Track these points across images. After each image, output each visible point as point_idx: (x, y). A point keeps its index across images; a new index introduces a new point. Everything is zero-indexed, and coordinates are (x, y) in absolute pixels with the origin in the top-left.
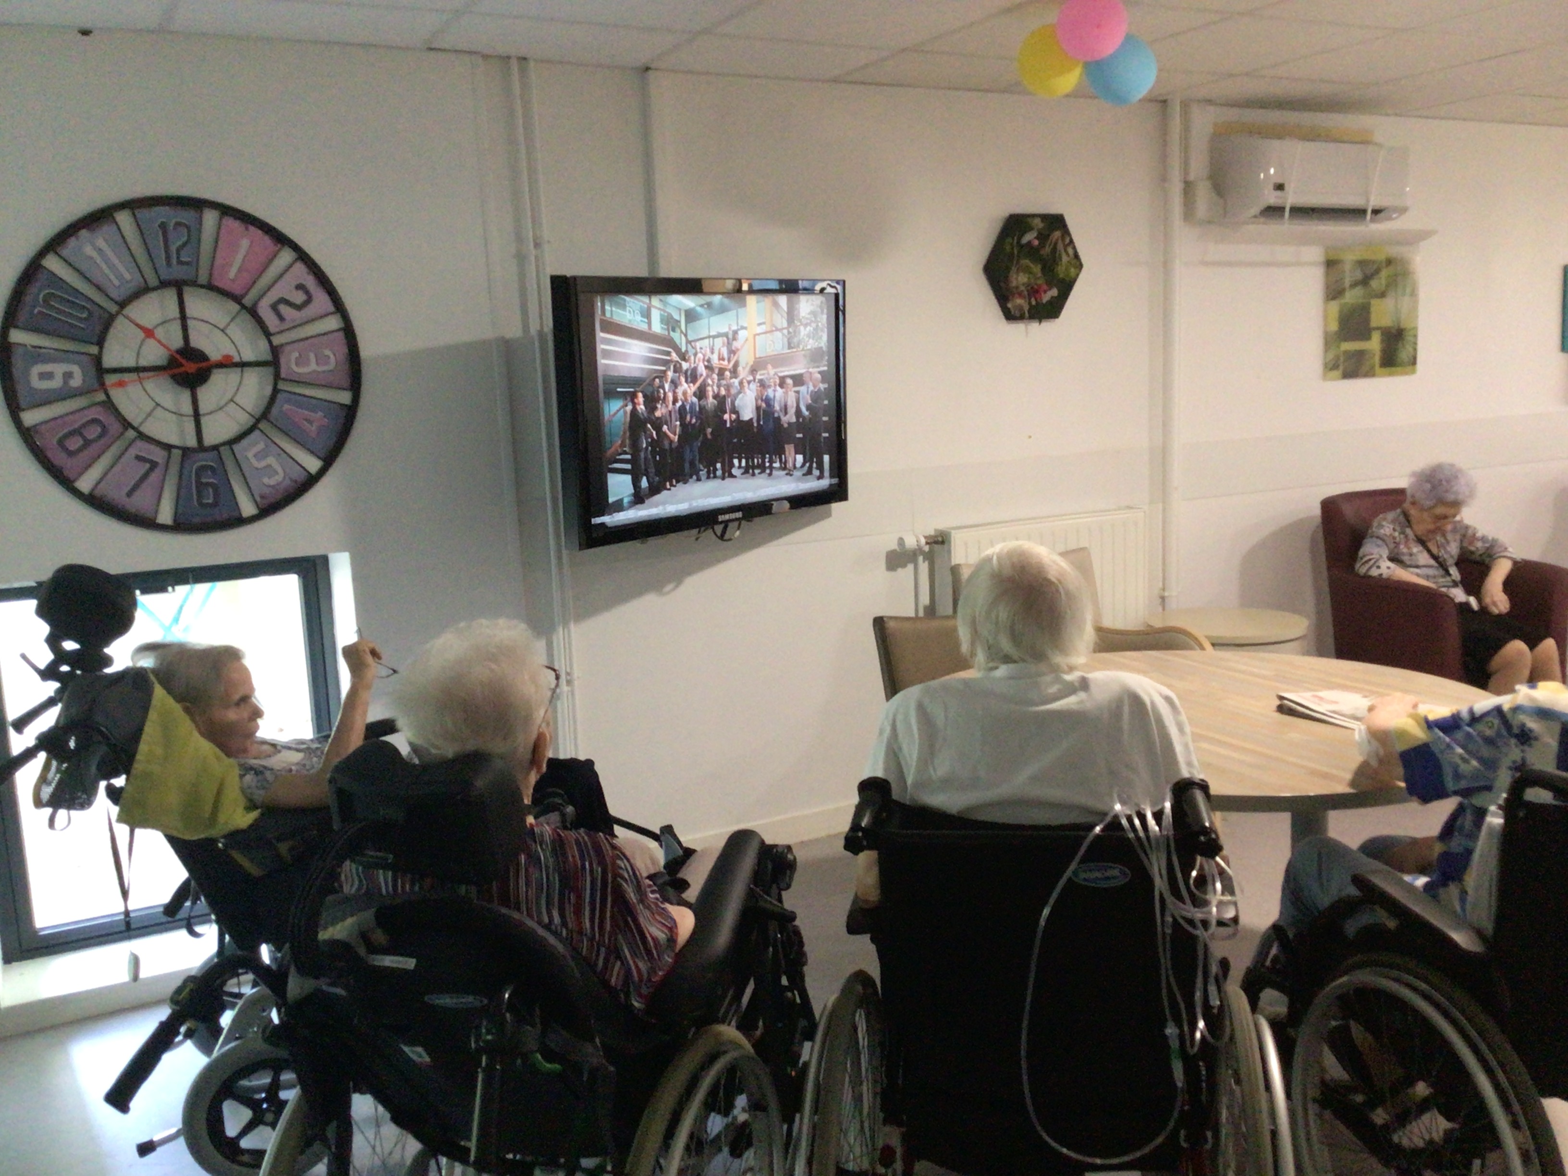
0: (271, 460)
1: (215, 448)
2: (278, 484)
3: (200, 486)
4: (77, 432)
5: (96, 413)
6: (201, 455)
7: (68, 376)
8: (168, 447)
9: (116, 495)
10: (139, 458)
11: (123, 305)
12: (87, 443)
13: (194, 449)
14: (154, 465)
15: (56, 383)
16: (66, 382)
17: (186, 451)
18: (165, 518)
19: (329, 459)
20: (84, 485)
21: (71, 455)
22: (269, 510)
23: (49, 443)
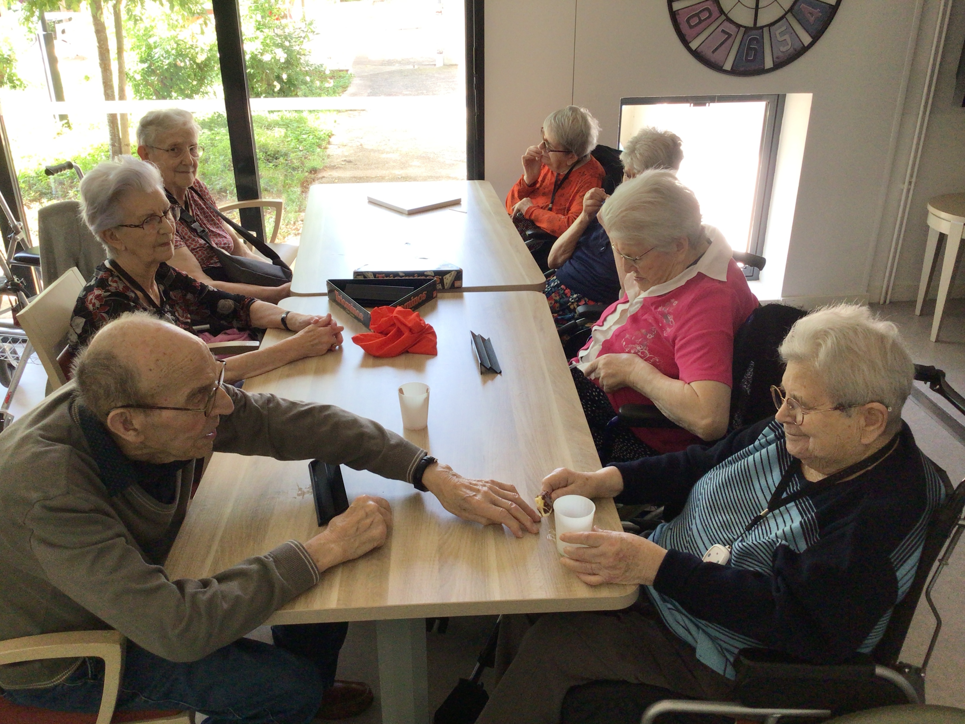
0: (787, 37)
1: (762, 28)
2: (787, 51)
3: (749, 48)
4: (697, 15)
5: (709, 5)
6: (754, 32)
8: (739, 26)
9: (708, 52)
10: (723, 31)
12: (700, 21)
13: (751, 28)
14: (730, 35)
17: (747, 29)
18: (728, 66)
19: (816, 38)
20: (694, 45)
21: (691, 27)
22: (778, 65)
23: (682, 19)
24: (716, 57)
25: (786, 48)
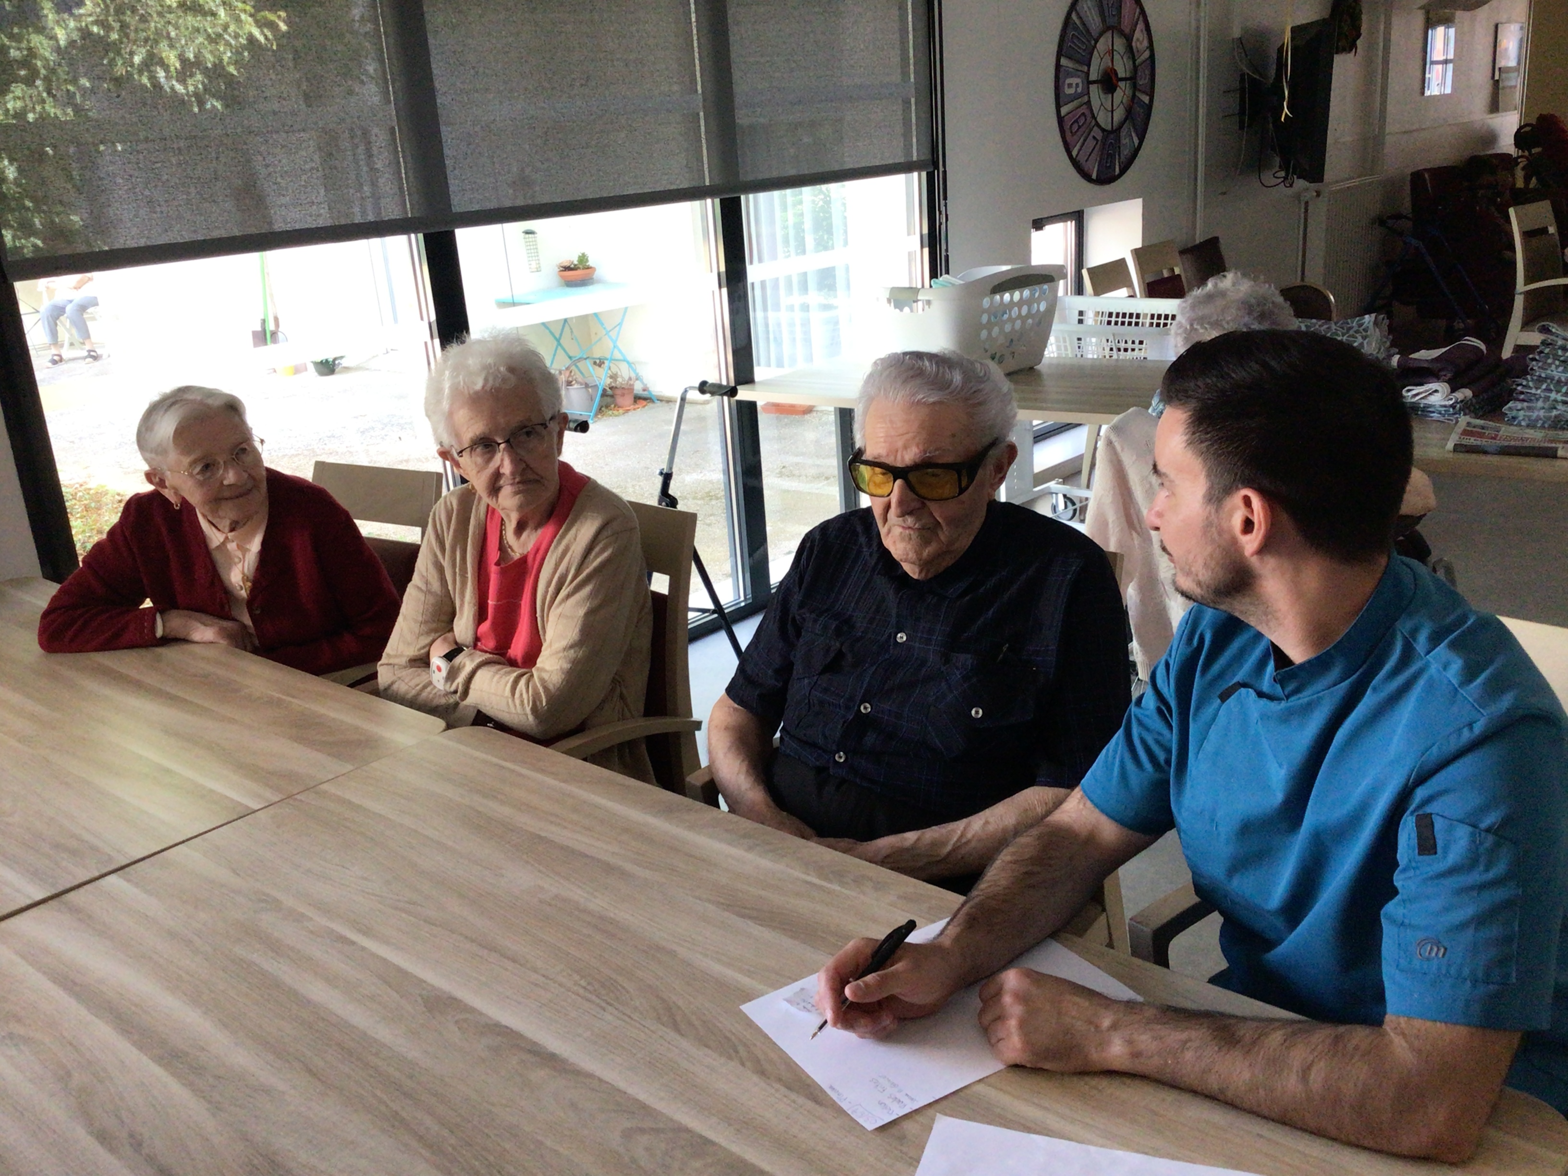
0: (1127, 140)
1: (1116, 130)
2: (1127, 155)
3: (1107, 154)
4: (1076, 121)
5: (1084, 109)
6: (1110, 135)
7: (1077, 85)
8: (1103, 130)
9: (1082, 159)
10: (1094, 137)
11: (1096, 41)
12: (1080, 127)
13: (1109, 131)
14: (1097, 141)
15: (1071, 91)
16: (1076, 90)
17: (1106, 133)
18: (1094, 176)
19: (1141, 140)
20: (1074, 153)
21: (1073, 134)
22: (1123, 171)
23: (1067, 127)
24: (1086, 167)
25: (1126, 152)
